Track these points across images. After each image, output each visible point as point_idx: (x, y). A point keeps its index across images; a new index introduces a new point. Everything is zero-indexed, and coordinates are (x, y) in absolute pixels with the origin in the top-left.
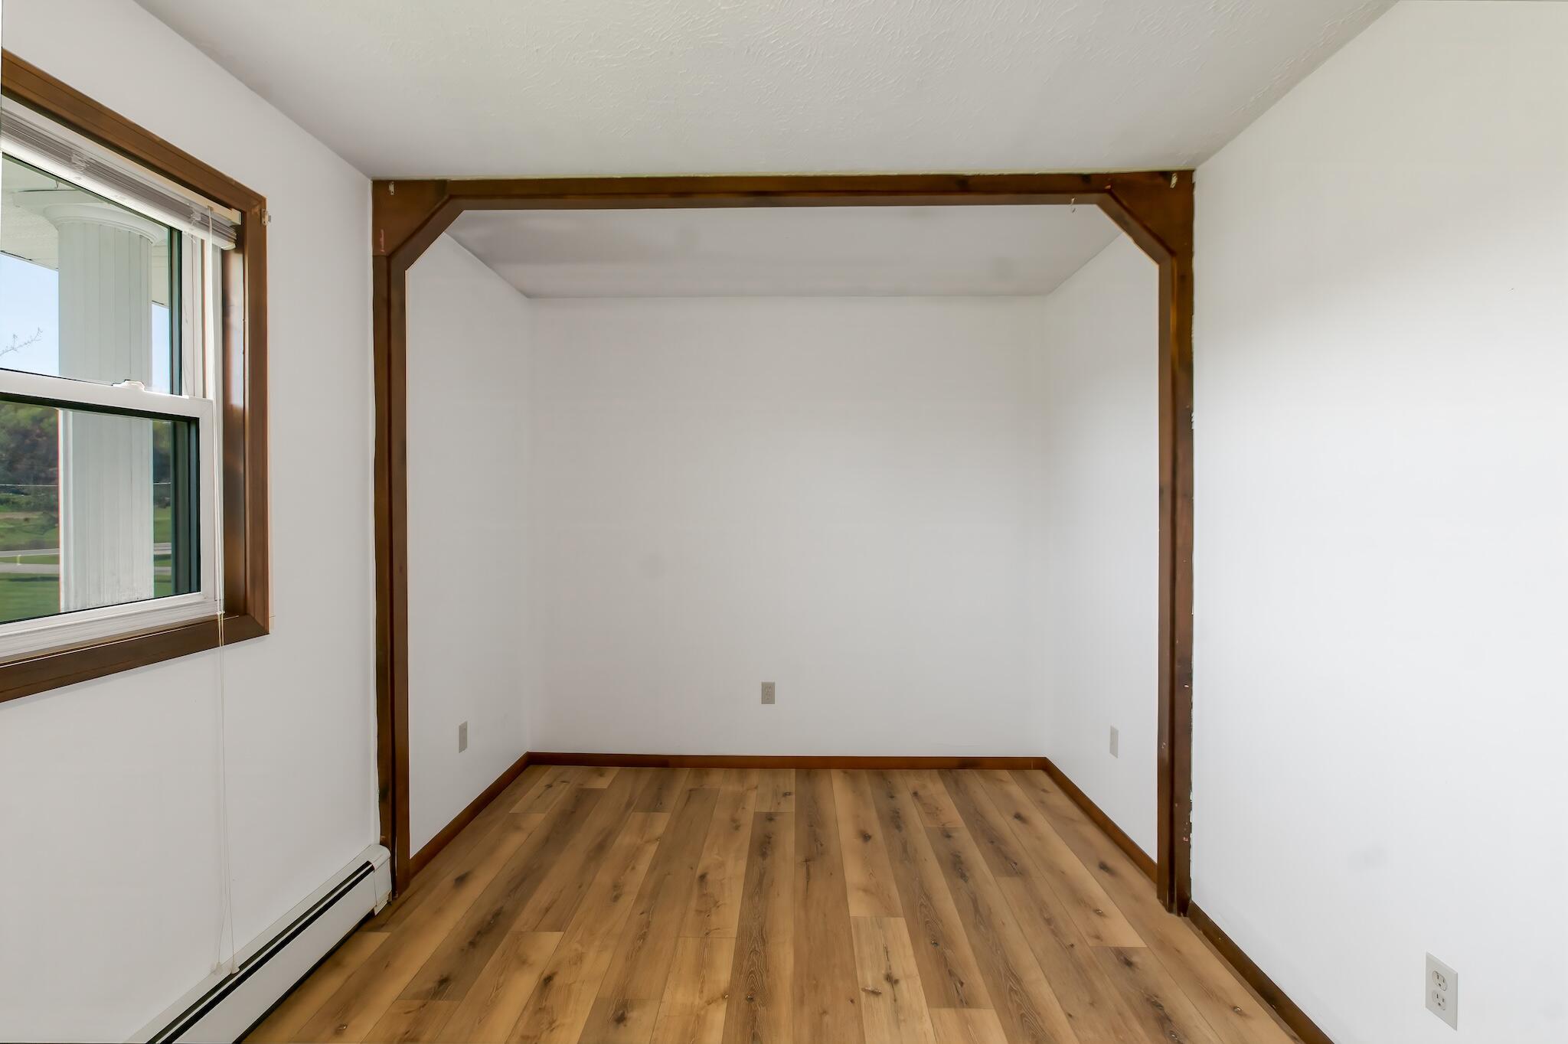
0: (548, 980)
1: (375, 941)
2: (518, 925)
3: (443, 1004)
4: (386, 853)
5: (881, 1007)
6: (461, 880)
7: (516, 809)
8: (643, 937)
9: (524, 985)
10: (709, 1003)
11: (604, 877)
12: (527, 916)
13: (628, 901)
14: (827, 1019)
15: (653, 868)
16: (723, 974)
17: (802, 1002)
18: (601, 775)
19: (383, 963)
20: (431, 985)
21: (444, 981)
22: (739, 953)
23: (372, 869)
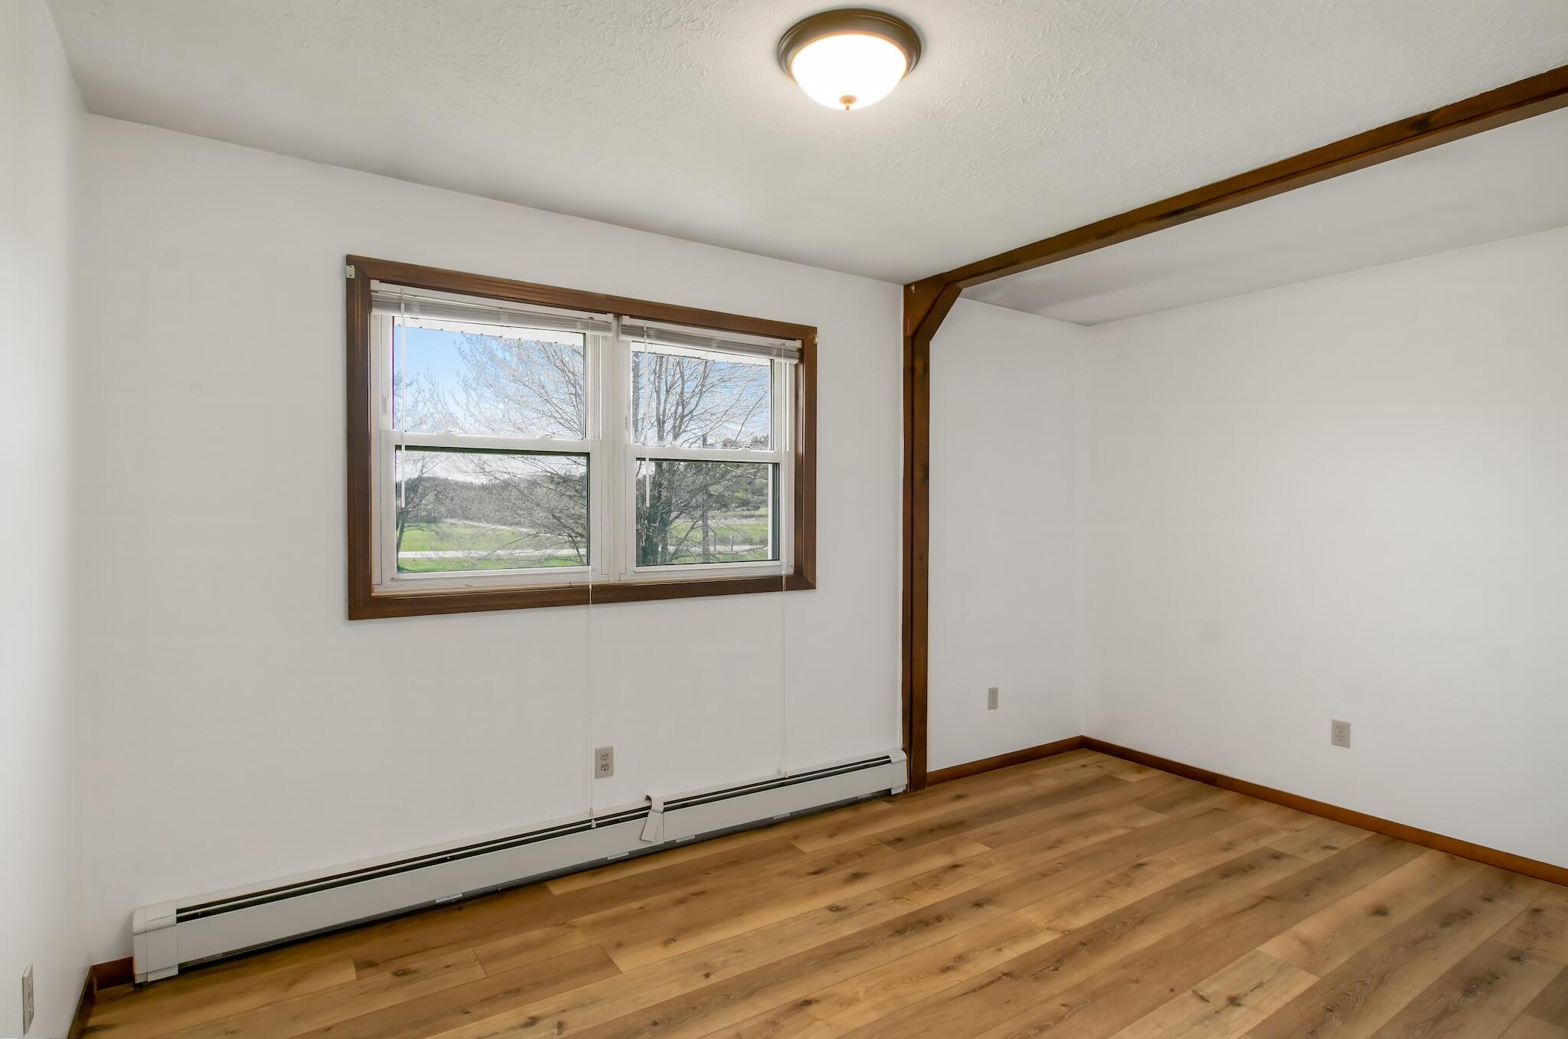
0: (956, 866)
1: (884, 806)
2: (968, 834)
3: (888, 849)
4: (904, 756)
5: (1195, 1008)
6: (958, 797)
7: (1040, 772)
8: (1044, 875)
9: (940, 861)
10: (1048, 929)
11: (1056, 833)
12: (979, 831)
13: (1057, 853)
14: (1133, 986)
15: (1105, 842)
16: (1079, 921)
17: (1125, 967)
18: (1140, 772)
19: (878, 818)
20: (891, 838)
21: (899, 840)
22: (1108, 918)
23: (890, 762)
